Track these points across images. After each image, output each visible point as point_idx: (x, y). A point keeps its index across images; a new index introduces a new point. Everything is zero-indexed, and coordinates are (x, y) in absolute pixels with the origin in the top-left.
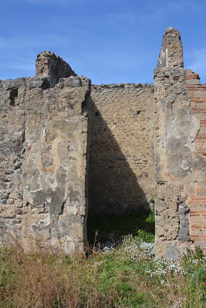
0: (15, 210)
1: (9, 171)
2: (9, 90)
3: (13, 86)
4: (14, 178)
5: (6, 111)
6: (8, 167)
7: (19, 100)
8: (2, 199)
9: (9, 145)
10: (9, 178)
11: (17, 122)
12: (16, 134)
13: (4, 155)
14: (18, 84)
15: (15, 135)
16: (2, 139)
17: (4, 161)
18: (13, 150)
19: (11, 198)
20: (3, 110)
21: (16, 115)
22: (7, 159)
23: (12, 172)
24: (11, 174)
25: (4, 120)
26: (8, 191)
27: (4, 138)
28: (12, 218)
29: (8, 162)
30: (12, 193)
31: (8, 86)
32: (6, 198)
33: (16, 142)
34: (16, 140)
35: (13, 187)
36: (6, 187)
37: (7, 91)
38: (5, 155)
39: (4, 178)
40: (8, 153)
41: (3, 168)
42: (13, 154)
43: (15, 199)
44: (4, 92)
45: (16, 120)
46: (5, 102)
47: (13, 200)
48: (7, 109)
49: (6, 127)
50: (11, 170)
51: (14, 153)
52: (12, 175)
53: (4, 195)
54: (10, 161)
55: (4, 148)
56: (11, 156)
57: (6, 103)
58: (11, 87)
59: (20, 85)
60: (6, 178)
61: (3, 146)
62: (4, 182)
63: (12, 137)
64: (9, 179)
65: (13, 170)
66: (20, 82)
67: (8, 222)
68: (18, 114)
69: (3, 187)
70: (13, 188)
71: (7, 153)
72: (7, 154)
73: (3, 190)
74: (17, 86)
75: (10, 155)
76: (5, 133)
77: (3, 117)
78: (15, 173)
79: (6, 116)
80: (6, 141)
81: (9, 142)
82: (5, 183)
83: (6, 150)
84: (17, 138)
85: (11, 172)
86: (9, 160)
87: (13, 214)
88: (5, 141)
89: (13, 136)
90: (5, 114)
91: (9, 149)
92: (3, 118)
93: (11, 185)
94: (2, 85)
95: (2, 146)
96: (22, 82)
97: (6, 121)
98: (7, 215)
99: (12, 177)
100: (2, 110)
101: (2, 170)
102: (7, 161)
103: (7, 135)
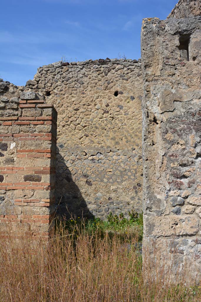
0: (198, 223)
1: (188, 161)
2: (176, 35)
3: (184, 29)
4: (195, 172)
5: (175, 67)
6: (184, 155)
7: (197, 51)
8: (174, 206)
9: (183, 119)
10: (186, 171)
11: (196, 84)
12: (196, 103)
13: (176, 135)
14: (193, 26)
15: (193, 104)
16: (172, 110)
17: (176, 145)
18: (192, 127)
19: (191, 204)
20: (170, 65)
21: (194, 73)
22: (182, 142)
23: (192, 163)
24: (190, 165)
25: (174, 81)
26: (184, 193)
27: (175, 109)
28: (191, 235)
29: (184, 147)
30: (192, 195)
31: (175, 28)
32: (180, 205)
33: (197, 115)
34: (198, 113)
35: (195, 186)
36: (182, 187)
37: (174, 36)
38: (179, 135)
39: (178, 172)
40: (184, 132)
41: (176, 157)
42: (193, 134)
43: (198, 206)
44: (167, 37)
45: (195, 80)
46: (172, 52)
47: (193, 207)
48: (176, 64)
49: (177, 91)
50: (190, 159)
51: (194, 132)
52: (192, 167)
53: (178, 200)
54: (188, 146)
55: (176, 124)
56: (190, 137)
57: (174, 54)
58: (180, 30)
59: (195, 28)
60: (181, 172)
61: (174, 120)
62: (178, 178)
63: (189, 107)
64: (187, 174)
65: (194, 160)
66: (196, 23)
67: (185, 243)
68: (197, 72)
69: (175, 187)
70: (194, 188)
71: (182, 132)
72: (182, 135)
73: (175, 191)
74: (191, 30)
75: (188, 137)
76: (177, 101)
77: (170, 75)
78: (196, 164)
79: (174, 74)
80: (179, 113)
81: (184, 114)
82: (179, 180)
83: (181, 128)
84: (199, 109)
85: (190, 163)
86: (186, 143)
87: (195, 230)
88: (177, 112)
89: (191, 106)
90: (173, 71)
91: (186, 126)
92: (170, 77)
93: (192, 183)
94: (163, 26)
95: (173, 122)
96: (199, 23)
97: (178, 82)
98: (183, 232)
99: (192, 171)
100: (167, 65)
101: (174, 160)
102: (182, 145)
103: (181, 103)
